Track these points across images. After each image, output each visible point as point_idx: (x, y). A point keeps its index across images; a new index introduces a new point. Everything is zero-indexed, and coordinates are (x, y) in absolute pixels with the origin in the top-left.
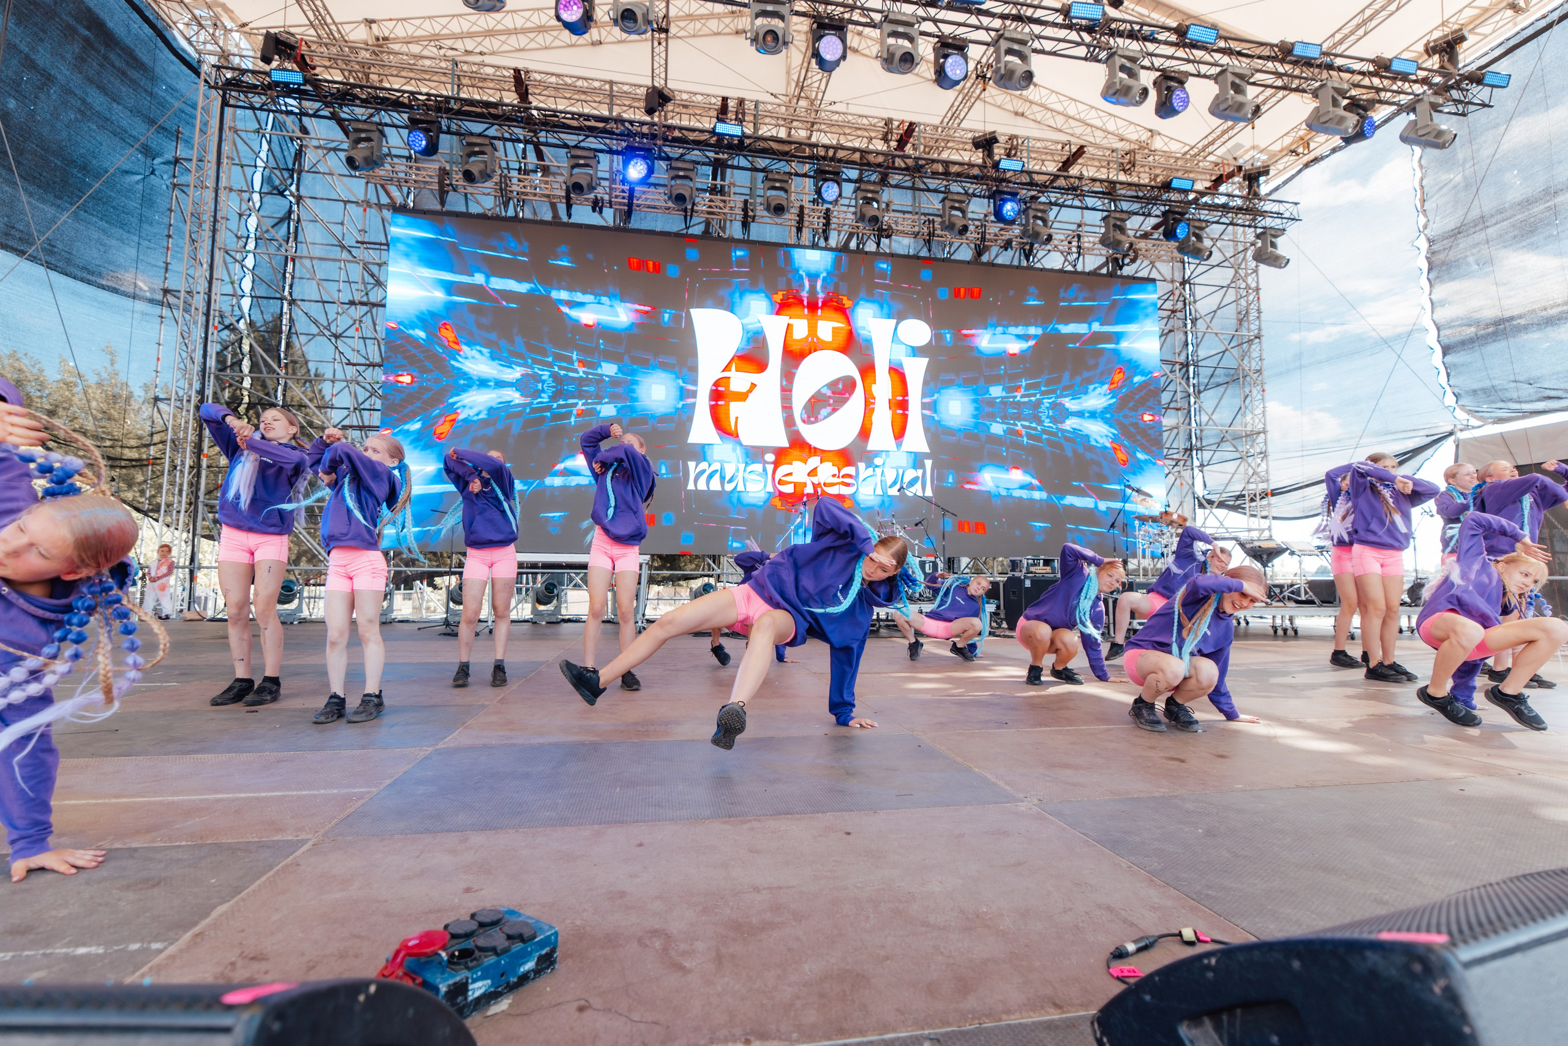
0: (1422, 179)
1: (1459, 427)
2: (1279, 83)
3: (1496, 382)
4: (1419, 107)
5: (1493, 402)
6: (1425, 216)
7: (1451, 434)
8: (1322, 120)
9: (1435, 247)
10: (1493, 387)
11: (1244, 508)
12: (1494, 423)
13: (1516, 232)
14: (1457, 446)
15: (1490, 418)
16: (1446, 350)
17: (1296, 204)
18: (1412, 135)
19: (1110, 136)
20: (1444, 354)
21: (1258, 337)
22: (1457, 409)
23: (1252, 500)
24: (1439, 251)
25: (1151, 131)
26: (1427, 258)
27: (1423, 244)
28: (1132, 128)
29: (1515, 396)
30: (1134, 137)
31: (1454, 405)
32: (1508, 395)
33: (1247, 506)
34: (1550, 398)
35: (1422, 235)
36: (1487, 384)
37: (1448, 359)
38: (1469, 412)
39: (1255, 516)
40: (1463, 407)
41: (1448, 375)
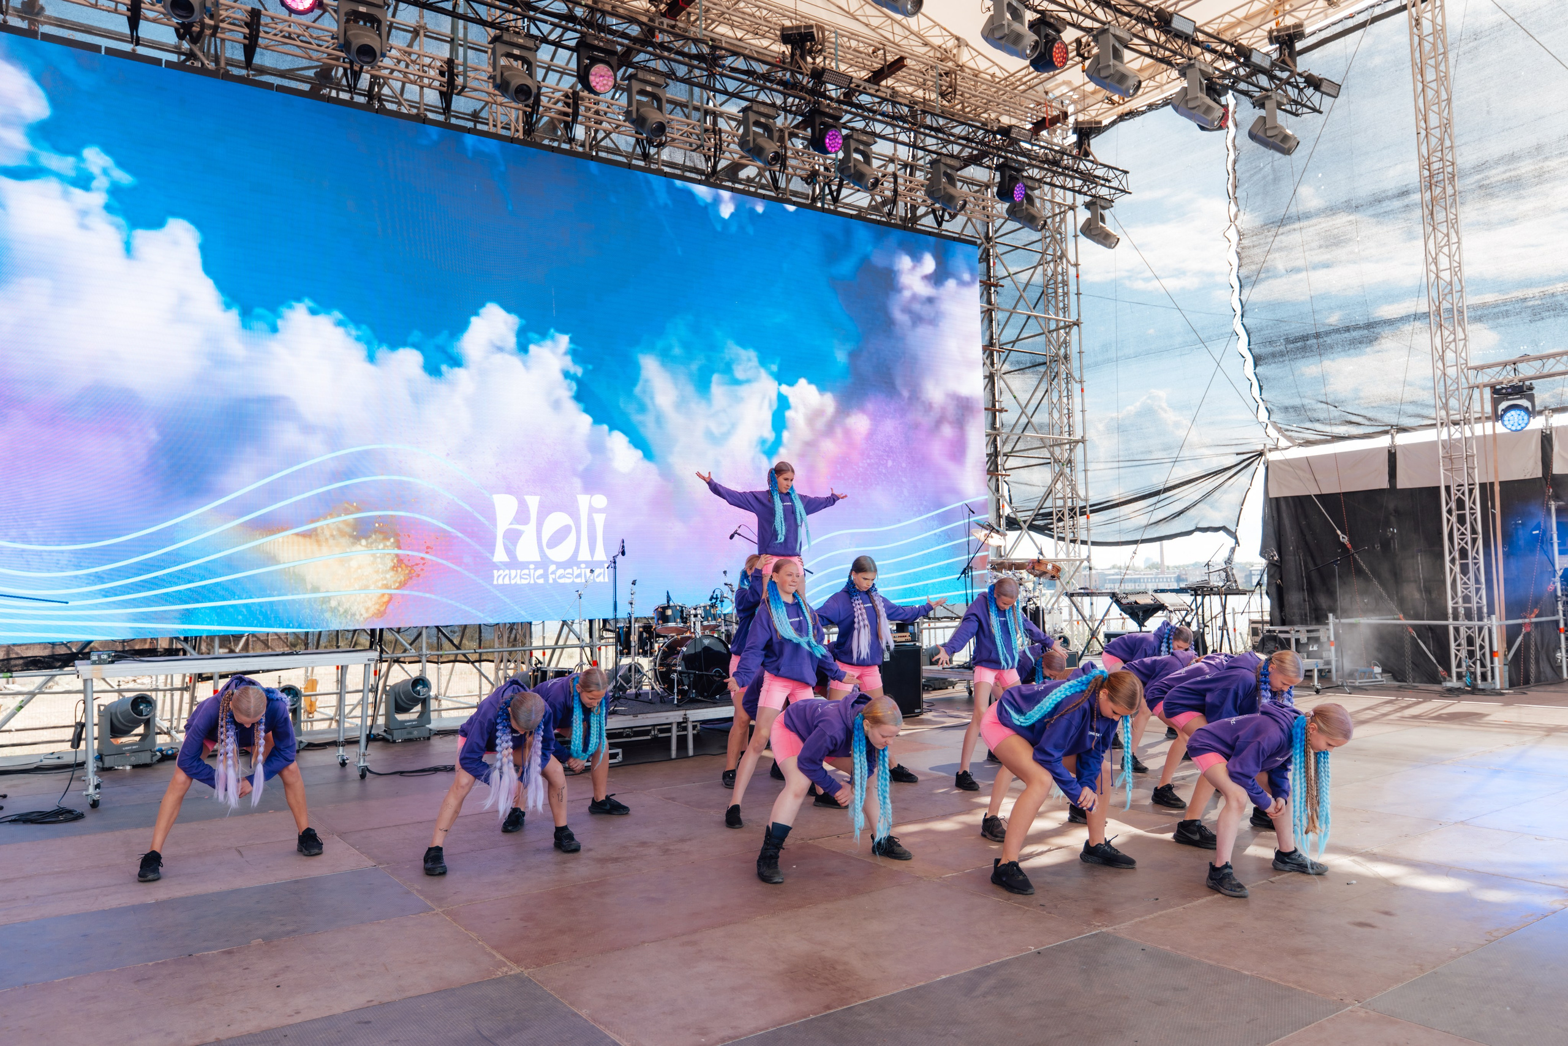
0: (1235, 162)
1: (1268, 447)
2: (1147, 49)
3: (1306, 401)
4: (1268, 104)
5: (1302, 421)
6: (1237, 205)
7: (1261, 454)
8: (1191, 105)
9: (1245, 242)
10: (1303, 406)
11: (1050, 530)
12: (1300, 445)
13: (1322, 242)
14: (1267, 468)
15: (1298, 438)
16: (1257, 361)
17: (1126, 172)
18: (1261, 134)
19: (912, 37)
20: (1256, 365)
21: (1077, 324)
22: (1270, 426)
23: (1060, 520)
24: (1249, 247)
25: (958, 39)
26: (1238, 253)
27: (1233, 235)
28: (936, 31)
29: (1322, 416)
30: (937, 42)
31: (1267, 421)
32: (1315, 415)
33: (1054, 526)
34: (1351, 423)
35: (1233, 226)
36: (1297, 402)
37: (1259, 369)
38: (1279, 430)
39: (1063, 539)
40: (1274, 424)
41: (1261, 388)
